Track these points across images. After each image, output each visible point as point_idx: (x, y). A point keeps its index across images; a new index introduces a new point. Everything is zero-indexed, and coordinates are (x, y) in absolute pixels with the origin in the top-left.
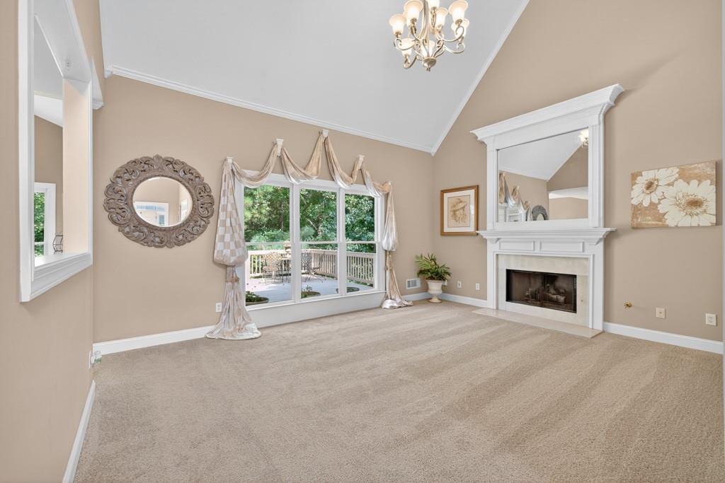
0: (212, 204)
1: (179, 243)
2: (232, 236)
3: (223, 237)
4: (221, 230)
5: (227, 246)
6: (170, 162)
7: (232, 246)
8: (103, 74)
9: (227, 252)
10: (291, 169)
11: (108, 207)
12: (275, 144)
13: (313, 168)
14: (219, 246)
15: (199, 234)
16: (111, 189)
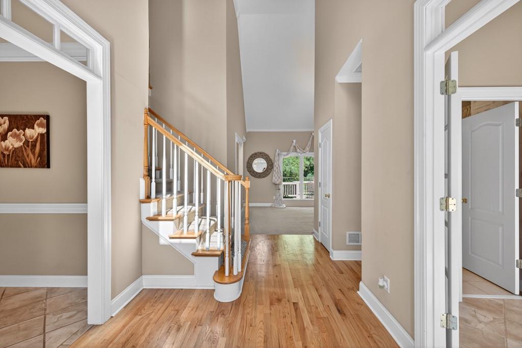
0: (272, 165)
1: (264, 177)
2: (278, 175)
3: (275, 175)
4: (275, 173)
5: (276, 178)
6: (261, 153)
7: (278, 178)
8: (246, 130)
9: (276, 180)
10: (298, 150)
11: (247, 167)
12: (293, 142)
13: (308, 149)
14: (274, 178)
15: (269, 174)
16: (248, 162)
